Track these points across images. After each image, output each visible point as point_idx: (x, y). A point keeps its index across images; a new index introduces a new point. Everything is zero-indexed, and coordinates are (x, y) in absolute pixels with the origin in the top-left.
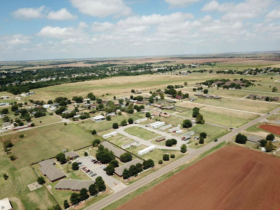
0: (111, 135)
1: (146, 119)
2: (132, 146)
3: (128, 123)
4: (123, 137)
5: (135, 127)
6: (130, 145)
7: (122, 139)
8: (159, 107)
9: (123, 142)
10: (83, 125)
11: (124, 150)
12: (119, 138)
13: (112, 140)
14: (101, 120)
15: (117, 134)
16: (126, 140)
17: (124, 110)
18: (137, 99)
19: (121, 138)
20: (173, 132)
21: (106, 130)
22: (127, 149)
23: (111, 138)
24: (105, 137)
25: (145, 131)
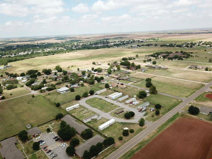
0: (73, 108)
1: (105, 90)
2: (93, 119)
3: (89, 95)
4: (84, 109)
5: (96, 98)
6: (91, 118)
7: (84, 112)
8: (117, 78)
9: (85, 115)
10: (49, 97)
11: (85, 124)
12: (80, 110)
13: (74, 112)
14: (65, 91)
15: (79, 106)
16: (87, 113)
17: (86, 81)
18: (97, 70)
19: (83, 110)
20: (130, 103)
21: (69, 102)
22: (88, 122)
23: (73, 111)
24: (68, 110)
25: (105, 102)
